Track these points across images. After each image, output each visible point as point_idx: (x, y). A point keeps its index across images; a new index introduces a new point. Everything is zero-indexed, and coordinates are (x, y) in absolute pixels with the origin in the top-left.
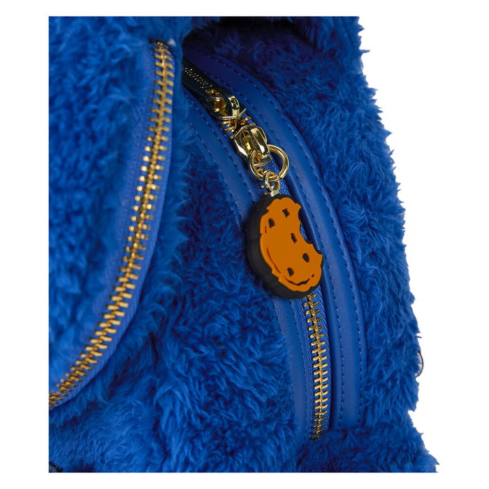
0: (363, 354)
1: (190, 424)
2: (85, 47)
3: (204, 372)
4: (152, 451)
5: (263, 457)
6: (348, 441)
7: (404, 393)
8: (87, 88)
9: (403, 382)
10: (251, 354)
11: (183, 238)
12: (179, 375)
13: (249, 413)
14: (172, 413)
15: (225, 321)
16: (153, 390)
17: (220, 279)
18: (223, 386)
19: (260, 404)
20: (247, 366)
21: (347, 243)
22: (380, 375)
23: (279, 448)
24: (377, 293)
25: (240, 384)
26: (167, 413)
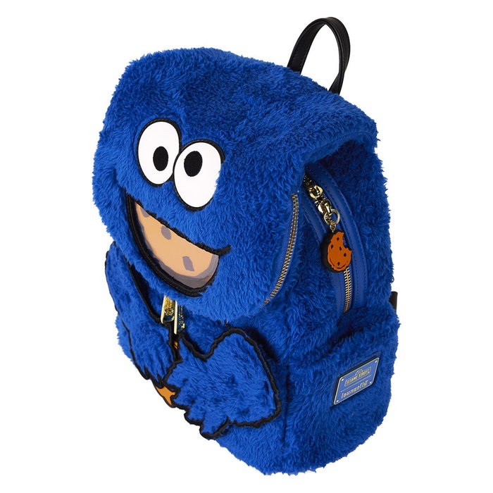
0: (367, 282)
1: (299, 321)
3: (304, 304)
4: (283, 329)
5: (325, 330)
6: (358, 314)
7: (384, 293)
9: (383, 289)
10: (322, 296)
12: (295, 304)
13: (320, 316)
14: (292, 317)
15: (313, 285)
16: (285, 308)
17: (312, 271)
18: (312, 309)
19: (325, 312)
20: (320, 300)
21: (362, 241)
22: (373, 290)
23: (331, 326)
24: (374, 261)
25: (318, 307)
26: (290, 317)
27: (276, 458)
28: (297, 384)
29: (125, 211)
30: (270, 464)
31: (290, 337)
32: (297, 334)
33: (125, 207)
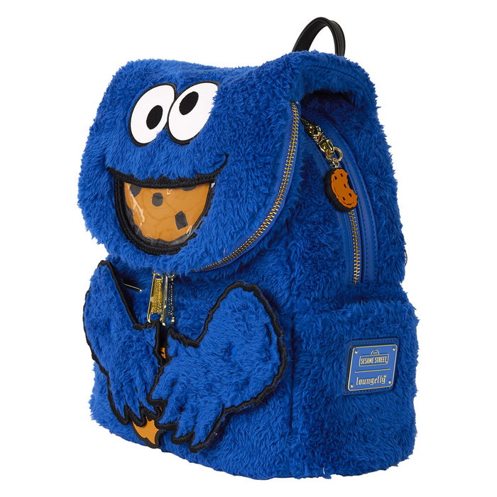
1: (303, 256)
2: (269, 104)
3: (309, 235)
8: (270, 119)
11: (301, 179)
13: (327, 254)
14: (296, 252)
16: (287, 243)
18: (317, 242)
19: (331, 251)
20: (326, 235)
22: (385, 256)
24: (383, 216)
25: (324, 242)
26: (293, 252)
27: (282, 452)
28: (304, 335)
29: (113, 199)
30: (275, 461)
31: (294, 279)
32: (301, 273)
33: (113, 194)
